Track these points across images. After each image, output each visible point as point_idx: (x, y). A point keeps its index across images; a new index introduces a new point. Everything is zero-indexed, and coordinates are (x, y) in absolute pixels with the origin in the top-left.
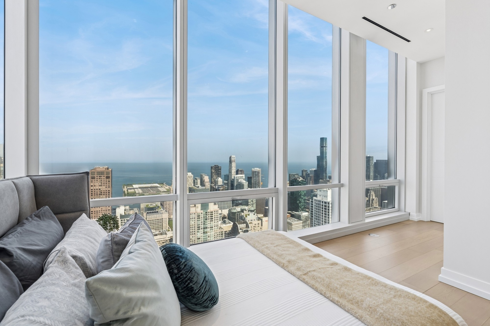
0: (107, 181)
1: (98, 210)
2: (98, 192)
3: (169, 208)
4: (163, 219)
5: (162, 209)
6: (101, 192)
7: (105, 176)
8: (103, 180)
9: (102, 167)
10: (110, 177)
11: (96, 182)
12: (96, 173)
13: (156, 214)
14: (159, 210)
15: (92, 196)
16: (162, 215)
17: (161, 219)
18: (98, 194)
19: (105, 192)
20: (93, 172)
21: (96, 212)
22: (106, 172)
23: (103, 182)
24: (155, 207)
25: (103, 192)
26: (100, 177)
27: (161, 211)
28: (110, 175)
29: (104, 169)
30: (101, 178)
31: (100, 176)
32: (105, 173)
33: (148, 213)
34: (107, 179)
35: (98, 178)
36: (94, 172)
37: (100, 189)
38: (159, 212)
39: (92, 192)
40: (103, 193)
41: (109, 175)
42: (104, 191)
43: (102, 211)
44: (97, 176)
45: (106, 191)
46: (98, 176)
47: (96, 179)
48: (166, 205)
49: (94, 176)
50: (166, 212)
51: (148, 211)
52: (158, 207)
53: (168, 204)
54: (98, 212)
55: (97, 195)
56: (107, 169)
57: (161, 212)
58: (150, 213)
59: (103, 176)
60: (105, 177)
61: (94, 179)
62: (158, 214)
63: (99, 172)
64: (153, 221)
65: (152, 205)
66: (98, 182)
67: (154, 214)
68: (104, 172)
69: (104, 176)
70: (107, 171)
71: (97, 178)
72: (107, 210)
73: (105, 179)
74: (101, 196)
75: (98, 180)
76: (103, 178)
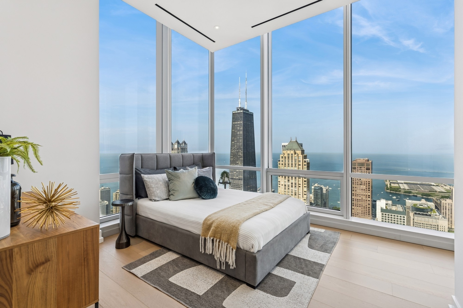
1: (359, 199)
2: (359, 182)
3: (450, 214)
4: (439, 226)
5: (437, 214)
6: (362, 182)
7: (365, 167)
8: (363, 171)
9: (362, 159)
10: (370, 169)
12: (357, 165)
13: (428, 218)
14: (433, 214)
16: (437, 220)
17: (435, 226)
20: (354, 163)
21: (357, 200)
22: (367, 164)
24: (427, 209)
25: (363, 182)
26: (360, 168)
27: (436, 215)
28: (370, 167)
29: (365, 161)
30: (362, 169)
31: (360, 167)
32: (365, 165)
33: (415, 213)
34: (367, 171)
35: (359, 168)
37: (361, 179)
38: (432, 216)
40: (363, 183)
42: (364, 181)
43: (362, 200)
44: (358, 167)
45: (366, 182)
46: (359, 167)
47: (357, 170)
48: (444, 210)
49: (355, 167)
50: (443, 218)
51: (416, 211)
52: (432, 210)
53: (447, 209)
54: (359, 200)
55: (358, 184)
56: (367, 161)
57: (436, 217)
58: (419, 214)
59: (363, 167)
60: (365, 169)
61: (355, 170)
62: (432, 218)
63: (360, 164)
64: (423, 225)
65: (422, 206)
66: (359, 173)
67: (425, 217)
68: (364, 164)
69: (364, 168)
70: (367, 162)
71: (358, 169)
72: (367, 201)
73: (365, 170)
74: (362, 186)
75: (359, 170)
76: (363, 169)
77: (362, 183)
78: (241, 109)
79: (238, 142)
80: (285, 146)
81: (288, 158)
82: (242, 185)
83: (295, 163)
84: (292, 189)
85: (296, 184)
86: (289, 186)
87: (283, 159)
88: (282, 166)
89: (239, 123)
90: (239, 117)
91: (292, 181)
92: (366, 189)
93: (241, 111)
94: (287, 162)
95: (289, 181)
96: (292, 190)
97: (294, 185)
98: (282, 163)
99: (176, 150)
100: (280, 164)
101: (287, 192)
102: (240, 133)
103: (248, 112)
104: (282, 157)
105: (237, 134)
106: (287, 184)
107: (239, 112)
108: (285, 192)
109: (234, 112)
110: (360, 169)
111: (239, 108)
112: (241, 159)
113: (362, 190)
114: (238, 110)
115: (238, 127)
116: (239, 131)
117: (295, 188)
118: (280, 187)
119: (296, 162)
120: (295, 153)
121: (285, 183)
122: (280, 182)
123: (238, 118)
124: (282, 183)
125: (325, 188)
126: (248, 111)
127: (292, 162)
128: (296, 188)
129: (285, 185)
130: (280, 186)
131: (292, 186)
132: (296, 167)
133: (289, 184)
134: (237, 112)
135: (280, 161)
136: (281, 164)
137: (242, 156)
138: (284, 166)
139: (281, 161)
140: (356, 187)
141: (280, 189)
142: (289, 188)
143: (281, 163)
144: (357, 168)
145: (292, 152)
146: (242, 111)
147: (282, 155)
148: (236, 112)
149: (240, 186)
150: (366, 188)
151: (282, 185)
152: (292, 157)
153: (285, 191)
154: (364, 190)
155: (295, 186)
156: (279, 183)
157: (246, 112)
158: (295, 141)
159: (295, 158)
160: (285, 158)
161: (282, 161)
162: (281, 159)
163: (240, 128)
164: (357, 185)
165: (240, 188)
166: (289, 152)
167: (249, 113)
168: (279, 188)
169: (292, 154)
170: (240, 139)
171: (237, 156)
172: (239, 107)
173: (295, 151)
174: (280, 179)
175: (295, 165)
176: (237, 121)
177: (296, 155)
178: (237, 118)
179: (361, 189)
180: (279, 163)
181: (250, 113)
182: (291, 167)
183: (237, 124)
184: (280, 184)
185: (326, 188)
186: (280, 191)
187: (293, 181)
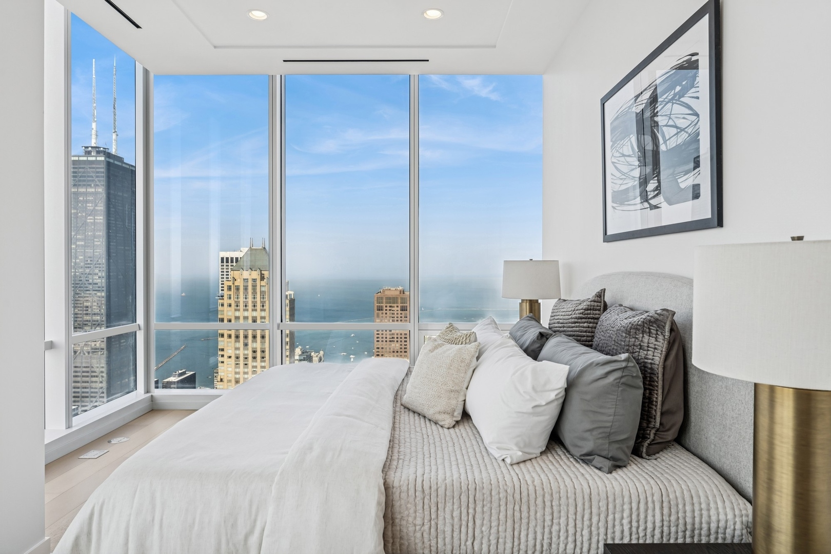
0: (403, 316)
2: (388, 337)
6: (393, 336)
7: (400, 305)
8: (396, 314)
9: (394, 289)
10: (408, 309)
11: (384, 317)
12: (384, 301)
15: (378, 343)
18: (388, 340)
19: (399, 336)
20: (379, 297)
22: (402, 298)
23: (396, 317)
25: (395, 336)
26: (390, 308)
29: (398, 293)
30: (393, 309)
31: (390, 305)
32: (399, 301)
34: (403, 312)
35: (388, 308)
36: (382, 298)
37: (391, 331)
39: (378, 336)
40: (395, 338)
41: (407, 303)
42: (397, 334)
44: (386, 305)
45: (401, 334)
46: (388, 305)
47: (384, 312)
49: (382, 305)
55: (386, 341)
56: (402, 292)
59: (395, 305)
60: (399, 308)
61: (381, 311)
63: (390, 298)
66: (388, 318)
68: (397, 298)
69: (397, 307)
70: (402, 295)
71: (386, 310)
73: (400, 312)
74: (393, 345)
75: (388, 312)
76: (395, 309)
77: (393, 338)
78: (98, 152)
79: (89, 246)
80: (237, 259)
81: (246, 288)
82: (102, 367)
83: (261, 302)
84: (255, 364)
85: (263, 352)
86: (246, 358)
87: (231, 293)
88: (229, 308)
89: (93, 190)
90: (93, 175)
91: (254, 345)
92: (401, 350)
93: (99, 159)
94: (242, 299)
95: (246, 345)
96: (253, 367)
97: (259, 354)
98: (229, 301)
100: (223, 305)
101: (241, 373)
102: (95, 219)
103: (120, 164)
104: (229, 288)
105: (85, 224)
106: (241, 353)
107: (90, 159)
108: (236, 373)
109: (76, 158)
110: (390, 310)
111: (92, 147)
112: (99, 294)
113: (394, 352)
114: (88, 153)
115: (87, 202)
116: (93, 213)
117: (261, 362)
118: (223, 362)
119: (263, 298)
120: (262, 278)
121: (237, 352)
122: (223, 350)
123: (88, 176)
124: (229, 351)
125: (317, 356)
126: (120, 159)
127: (254, 298)
128: (265, 361)
129: (237, 358)
130: (225, 359)
131: (254, 358)
132: (265, 310)
133: (246, 352)
134: (85, 159)
135: (222, 296)
136: (225, 305)
137: (104, 285)
138: (233, 310)
139: (225, 297)
140: (382, 348)
141: (222, 368)
142: (246, 364)
143: (226, 301)
144: (384, 307)
145: (255, 275)
146: (102, 159)
147: (230, 283)
148: (81, 159)
149: (95, 372)
150: (401, 348)
151: (230, 357)
152: (254, 287)
153: (237, 370)
154: (397, 352)
155: (263, 358)
156: (220, 353)
157: (116, 162)
158: (261, 248)
159: (263, 289)
160: (238, 289)
161: (230, 298)
162: (226, 293)
163: (96, 206)
164: (384, 343)
165: (97, 376)
166: (246, 274)
167: (124, 165)
168: (220, 365)
169: (254, 280)
170: (95, 236)
171: (87, 285)
172: (93, 145)
173: (261, 274)
174: (222, 343)
175: (263, 306)
176: (84, 185)
177: (263, 283)
178: (85, 177)
179: (392, 350)
180: (220, 301)
181: (128, 167)
182: (253, 310)
183: (86, 194)
184: (223, 356)
185: (319, 356)
186: (222, 374)
187: (258, 345)
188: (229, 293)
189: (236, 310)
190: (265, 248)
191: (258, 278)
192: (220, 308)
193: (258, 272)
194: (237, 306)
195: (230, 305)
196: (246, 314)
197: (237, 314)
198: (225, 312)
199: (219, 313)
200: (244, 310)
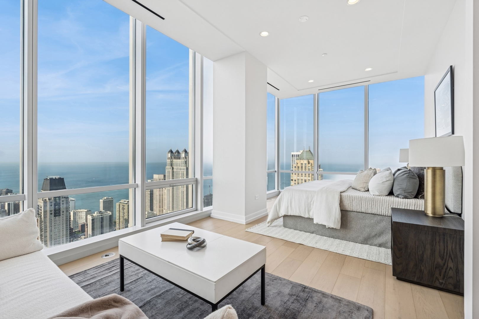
80: (298, 155)
81: (302, 167)
83: (308, 173)
87: (296, 169)
88: (295, 175)
94: (300, 172)
99: (183, 159)
104: (295, 167)
120: (309, 163)
132: (310, 177)
135: (292, 170)
143: (294, 172)
147: (296, 165)
152: (305, 167)
159: (309, 168)
160: (299, 167)
166: (302, 161)
169: (306, 164)
175: (309, 175)
177: (309, 165)
180: (292, 172)
188: (295, 169)
189: (298, 176)
190: (310, 150)
191: (307, 163)
192: (291, 175)
193: (307, 160)
194: (298, 174)
195: (295, 174)
196: (302, 178)
197: (298, 178)
198: (293, 177)
199: (291, 177)
200: (301, 176)
